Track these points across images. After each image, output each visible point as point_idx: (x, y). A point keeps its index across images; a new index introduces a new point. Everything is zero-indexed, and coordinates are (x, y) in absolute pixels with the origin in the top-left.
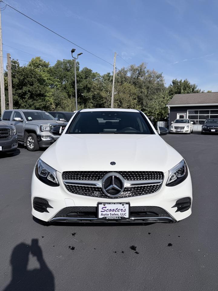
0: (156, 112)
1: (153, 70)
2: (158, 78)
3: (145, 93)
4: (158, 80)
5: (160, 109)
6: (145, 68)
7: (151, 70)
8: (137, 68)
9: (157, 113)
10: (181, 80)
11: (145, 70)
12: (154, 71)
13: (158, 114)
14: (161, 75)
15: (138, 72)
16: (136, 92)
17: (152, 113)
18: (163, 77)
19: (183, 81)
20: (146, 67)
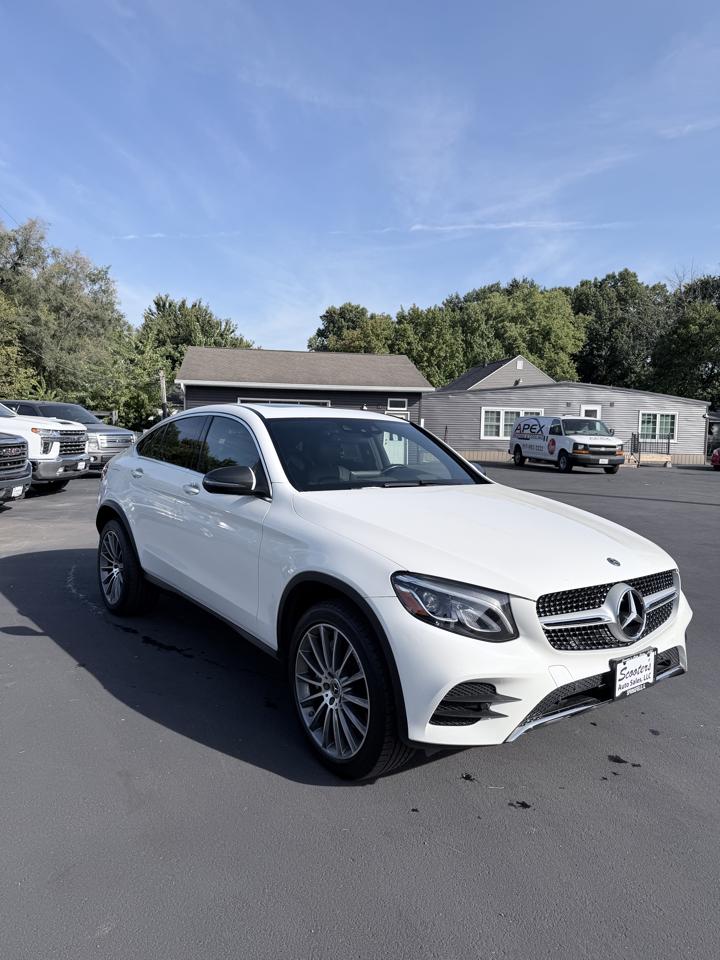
0: (121, 396)
1: (77, 252)
2: (94, 281)
3: (50, 325)
4: (96, 287)
5: (132, 388)
6: (42, 238)
7: (67, 248)
8: (12, 234)
9: (123, 399)
10: (183, 303)
11: (44, 245)
12: (79, 256)
13: (127, 405)
14: (106, 272)
15: (13, 250)
16: (11, 319)
17: (103, 398)
18: (113, 282)
19: (189, 305)
20: (45, 236)
